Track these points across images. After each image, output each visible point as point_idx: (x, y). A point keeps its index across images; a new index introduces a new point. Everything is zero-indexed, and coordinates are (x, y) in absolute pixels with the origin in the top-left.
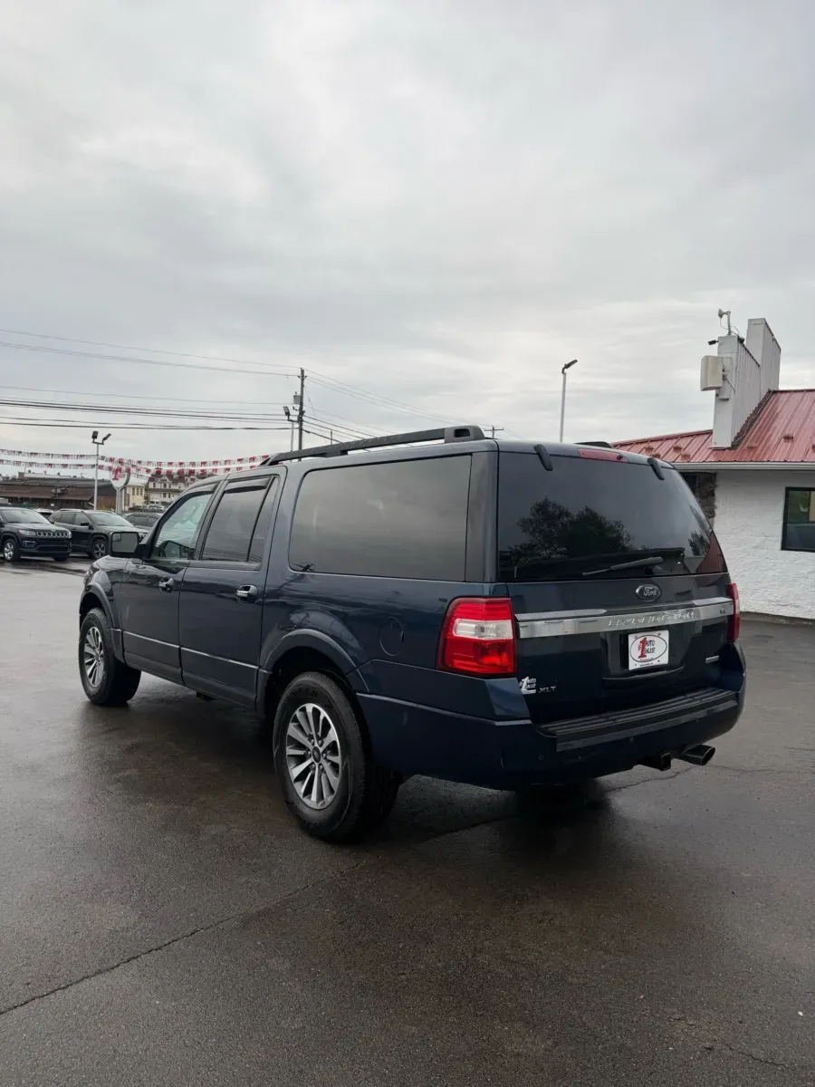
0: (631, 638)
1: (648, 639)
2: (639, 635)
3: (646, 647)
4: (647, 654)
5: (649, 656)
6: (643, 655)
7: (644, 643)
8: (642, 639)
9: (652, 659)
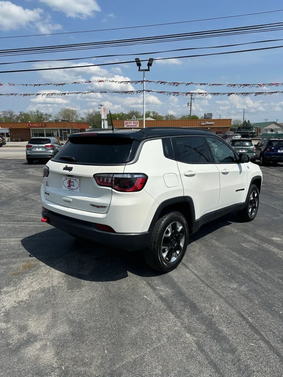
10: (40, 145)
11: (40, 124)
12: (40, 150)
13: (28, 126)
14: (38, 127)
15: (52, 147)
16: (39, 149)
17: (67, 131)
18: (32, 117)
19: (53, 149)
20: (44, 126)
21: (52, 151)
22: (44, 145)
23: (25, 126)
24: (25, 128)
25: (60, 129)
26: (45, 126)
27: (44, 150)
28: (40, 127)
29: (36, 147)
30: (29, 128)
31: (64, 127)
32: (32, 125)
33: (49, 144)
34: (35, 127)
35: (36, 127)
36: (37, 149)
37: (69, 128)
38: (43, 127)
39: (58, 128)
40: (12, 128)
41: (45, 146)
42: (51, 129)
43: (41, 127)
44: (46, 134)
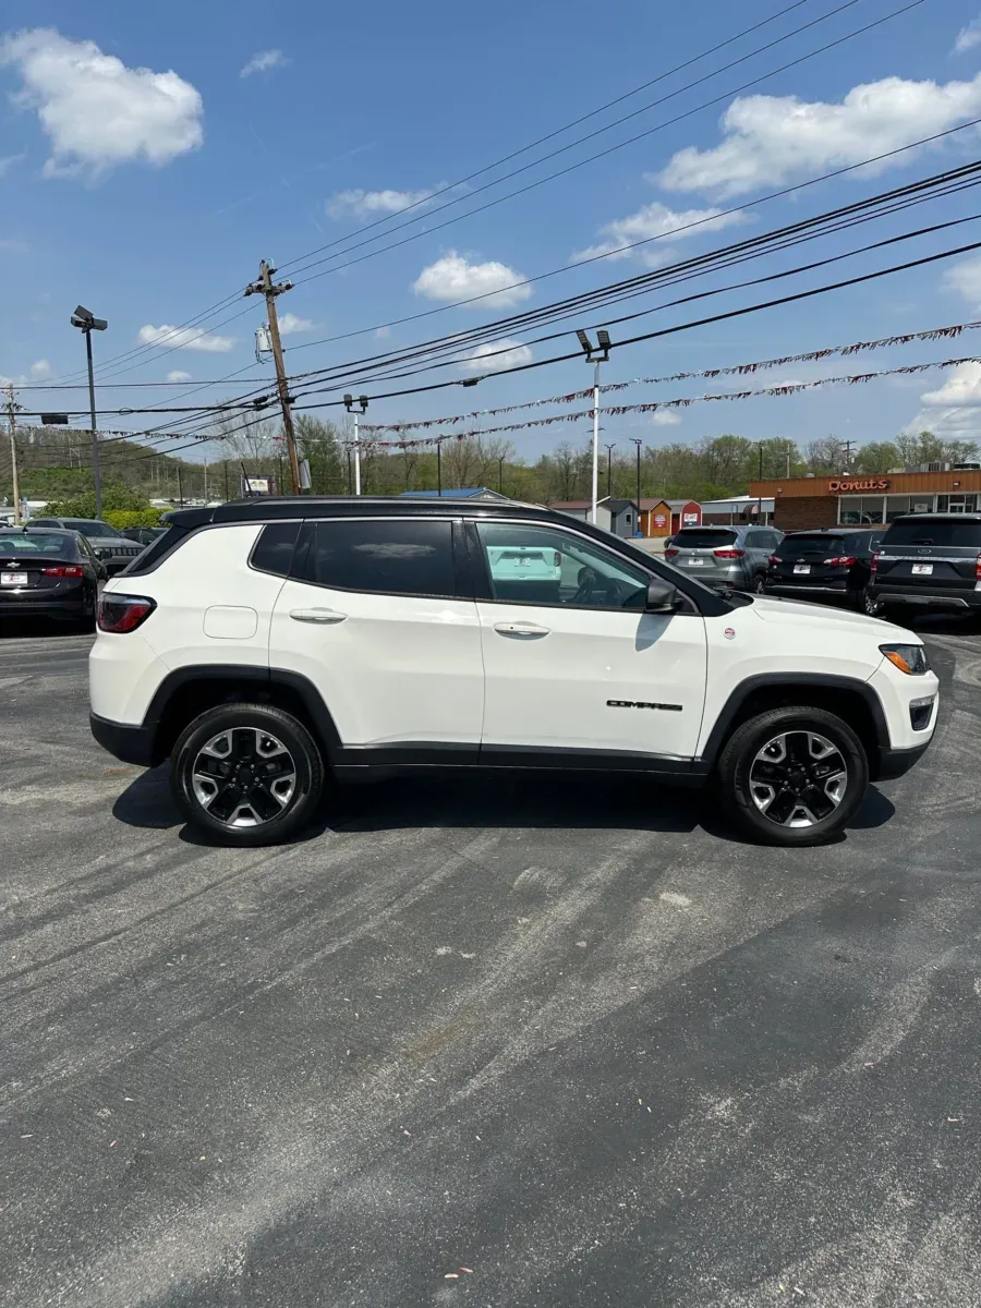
10: (699, 550)
11: (871, 482)
12: (700, 563)
13: (831, 489)
14: (862, 491)
15: (739, 557)
16: (695, 560)
17: (963, 504)
18: (905, 457)
19: (739, 563)
20: (884, 486)
21: (732, 569)
22: (711, 550)
23: (820, 491)
24: (822, 494)
25: (940, 497)
26: (887, 487)
27: (711, 565)
28: (869, 491)
29: (688, 556)
30: (832, 494)
31: (954, 488)
32: (845, 486)
33: (729, 548)
34: (855, 491)
35: (857, 492)
36: (691, 563)
37: (974, 493)
38: (880, 491)
39: (931, 494)
40: (782, 496)
41: (715, 552)
42: (905, 498)
43: (874, 491)
44: (888, 514)
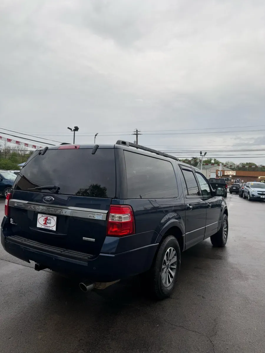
0: (39, 216)
1: (49, 218)
2: (44, 215)
3: (48, 221)
4: (48, 224)
5: (48, 225)
6: (45, 224)
7: (46, 219)
8: (46, 217)
9: (50, 227)
